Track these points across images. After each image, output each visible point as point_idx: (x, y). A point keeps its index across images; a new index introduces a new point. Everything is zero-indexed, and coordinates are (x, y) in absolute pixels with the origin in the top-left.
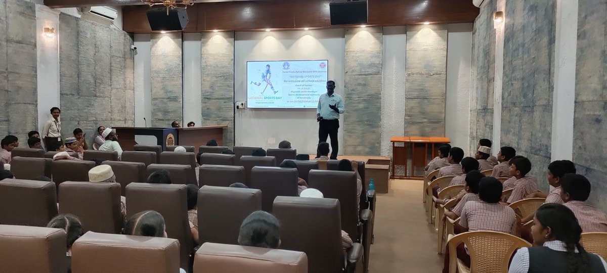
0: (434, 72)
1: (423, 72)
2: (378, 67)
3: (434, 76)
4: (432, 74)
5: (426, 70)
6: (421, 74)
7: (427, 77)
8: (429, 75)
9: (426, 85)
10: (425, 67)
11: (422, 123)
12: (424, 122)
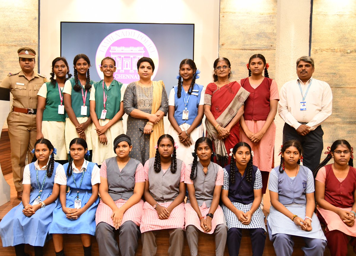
0: (352, 49)
1: (336, 48)
2: (270, 39)
3: (352, 54)
4: (349, 51)
5: (342, 44)
6: (333, 51)
7: (342, 56)
8: (345, 53)
9: (340, 68)
10: (340, 40)
11: (333, 123)
12: (336, 123)
